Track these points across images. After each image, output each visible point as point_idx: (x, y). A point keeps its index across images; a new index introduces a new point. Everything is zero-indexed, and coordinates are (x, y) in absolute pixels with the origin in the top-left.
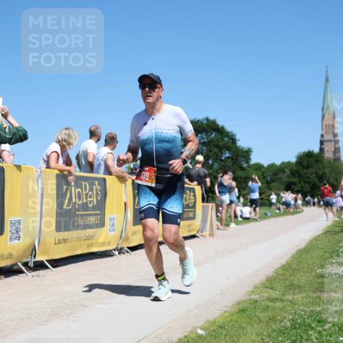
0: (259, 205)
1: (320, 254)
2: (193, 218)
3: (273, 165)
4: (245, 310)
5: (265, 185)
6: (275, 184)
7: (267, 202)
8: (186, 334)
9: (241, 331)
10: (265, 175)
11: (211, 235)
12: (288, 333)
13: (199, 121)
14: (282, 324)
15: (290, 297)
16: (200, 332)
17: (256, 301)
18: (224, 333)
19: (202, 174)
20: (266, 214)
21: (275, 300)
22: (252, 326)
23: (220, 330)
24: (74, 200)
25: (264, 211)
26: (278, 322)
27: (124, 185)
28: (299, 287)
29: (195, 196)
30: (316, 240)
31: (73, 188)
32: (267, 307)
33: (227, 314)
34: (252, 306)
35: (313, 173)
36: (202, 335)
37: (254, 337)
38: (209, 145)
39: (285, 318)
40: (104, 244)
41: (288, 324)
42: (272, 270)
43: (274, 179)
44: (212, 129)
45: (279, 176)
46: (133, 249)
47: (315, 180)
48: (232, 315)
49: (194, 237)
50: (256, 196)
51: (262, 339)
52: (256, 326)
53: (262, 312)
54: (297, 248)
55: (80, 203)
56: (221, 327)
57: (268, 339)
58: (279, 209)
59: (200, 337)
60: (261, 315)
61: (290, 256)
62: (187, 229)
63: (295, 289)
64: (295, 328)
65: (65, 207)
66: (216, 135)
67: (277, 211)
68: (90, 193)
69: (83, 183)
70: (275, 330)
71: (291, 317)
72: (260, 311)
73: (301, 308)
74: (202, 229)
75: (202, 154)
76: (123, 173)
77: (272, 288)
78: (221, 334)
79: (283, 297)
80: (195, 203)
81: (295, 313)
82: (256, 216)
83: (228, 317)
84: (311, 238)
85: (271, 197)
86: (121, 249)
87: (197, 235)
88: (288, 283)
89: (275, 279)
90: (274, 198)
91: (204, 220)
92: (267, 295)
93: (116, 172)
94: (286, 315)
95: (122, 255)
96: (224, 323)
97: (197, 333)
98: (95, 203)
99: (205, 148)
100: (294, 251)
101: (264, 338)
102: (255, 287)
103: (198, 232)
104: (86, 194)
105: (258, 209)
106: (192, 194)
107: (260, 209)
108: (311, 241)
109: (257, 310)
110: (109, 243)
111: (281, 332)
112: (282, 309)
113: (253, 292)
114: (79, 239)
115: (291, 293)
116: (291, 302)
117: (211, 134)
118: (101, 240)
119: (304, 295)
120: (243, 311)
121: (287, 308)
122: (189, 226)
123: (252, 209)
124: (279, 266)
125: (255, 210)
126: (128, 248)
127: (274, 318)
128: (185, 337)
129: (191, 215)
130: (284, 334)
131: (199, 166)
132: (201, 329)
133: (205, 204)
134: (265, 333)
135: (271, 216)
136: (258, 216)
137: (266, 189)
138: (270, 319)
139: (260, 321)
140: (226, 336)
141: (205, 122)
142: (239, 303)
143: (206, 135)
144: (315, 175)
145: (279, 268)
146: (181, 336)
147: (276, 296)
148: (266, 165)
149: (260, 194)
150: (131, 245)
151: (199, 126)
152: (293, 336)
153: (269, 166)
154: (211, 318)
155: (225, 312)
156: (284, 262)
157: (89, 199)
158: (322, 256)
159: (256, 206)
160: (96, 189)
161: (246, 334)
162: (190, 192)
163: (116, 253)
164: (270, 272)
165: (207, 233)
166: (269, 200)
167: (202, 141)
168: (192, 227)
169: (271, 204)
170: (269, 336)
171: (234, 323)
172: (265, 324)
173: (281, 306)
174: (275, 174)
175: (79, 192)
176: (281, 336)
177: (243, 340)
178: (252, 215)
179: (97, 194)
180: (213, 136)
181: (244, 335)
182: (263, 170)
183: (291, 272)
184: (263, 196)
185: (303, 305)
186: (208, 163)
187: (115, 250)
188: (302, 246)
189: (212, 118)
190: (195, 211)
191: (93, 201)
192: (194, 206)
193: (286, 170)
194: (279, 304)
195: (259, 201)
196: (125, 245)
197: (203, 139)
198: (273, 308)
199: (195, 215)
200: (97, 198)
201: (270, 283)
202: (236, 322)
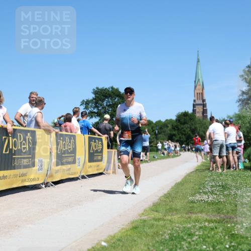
0: (149, 150)
1: (192, 186)
2: (101, 160)
3: (160, 121)
4: (137, 227)
5: (154, 136)
6: (161, 135)
7: (155, 148)
8: (94, 245)
9: (133, 243)
10: (154, 129)
11: (114, 172)
12: (167, 243)
13: (106, 89)
14: (163, 237)
15: (169, 218)
16: (104, 244)
17: (145, 221)
18: (121, 244)
19: (108, 128)
20: (154, 157)
21: (159, 220)
22: (142, 239)
23: (118, 242)
24: (11, 147)
25: (152, 155)
26: (160, 236)
27: (49, 136)
28: (176, 210)
29: (102, 144)
30: (190, 176)
31: (10, 138)
32: (153, 225)
33: (123, 231)
34: (142, 224)
35: (188, 127)
36: (105, 247)
37: (142, 247)
38: (113, 107)
39: (165, 232)
40: (34, 180)
41: (167, 237)
42: (158, 198)
43: (160, 132)
44: (116, 95)
45: (164, 130)
46: (56, 183)
47: (189, 132)
48: (127, 231)
49: (101, 174)
50: (147, 144)
51: (149, 248)
52: (144, 239)
53: (149, 229)
54: (175, 182)
55: (16, 149)
56: (119, 240)
57: (152, 249)
58: (163, 154)
59: (103, 247)
60: (148, 231)
61: (170, 187)
62: (96, 168)
63: (173, 211)
64: (172, 240)
65: (4, 152)
66: (118, 100)
67: (162, 155)
68: (24, 142)
69: (19, 134)
70: (158, 242)
71: (169, 232)
72: (147, 228)
73: (177, 225)
74: (107, 169)
75: (108, 113)
76: (49, 127)
77: (157, 211)
78: (119, 245)
79: (165, 218)
80: (102, 149)
81: (173, 229)
82: (146, 158)
83: (124, 232)
84: (186, 175)
85: (158, 145)
86: (47, 183)
87: (104, 172)
88: (168, 207)
89: (159, 205)
90: (160, 145)
91: (109, 162)
92: (153, 216)
93: (44, 127)
94: (166, 230)
95: (48, 188)
96: (121, 237)
97: (101, 245)
98: (27, 149)
99: (111, 109)
100: (173, 185)
101: (150, 247)
102: (145, 211)
103: (104, 170)
104: (21, 143)
105: (148, 153)
106: (100, 142)
107: (149, 154)
108: (185, 177)
109: (145, 227)
110: (38, 179)
111: (162, 243)
112: (164, 226)
113: (143, 214)
114: (15, 176)
115: (170, 214)
116: (170, 221)
117: (115, 99)
118: (32, 177)
119: (179, 216)
120: (136, 228)
121: (167, 225)
122: (98, 166)
123: (144, 153)
124: (162, 195)
125: (146, 154)
126: (52, 182)
127: (157, 232)
128: (93, 248)
129: (99, 158)
130: (164, 244)
131: (106, 122)
132: (105, 242)
133: (110, 150)
134: (151, 244)
135: (158, 159)
136: (148, 158)
137: (155, 139)
138: (154, 233)
139: (147, 235)
140: (122, 246)
141: (111, 89)
142: (132, 222)
143: (111, 99)
144: (189, 129)
145: (163, 196)
146: (90, 247)
147: (159, 217)
148: (154, 122)
149: (150, 143)
150: (54, 180)
151: (106, 93)
152: (170, 245)
153: (156, 122)
154: (112, 234)
155: (122, 229)
156: (166, 192)
157: (23, 146)
158: (193, 187)
159: (147, 152)
160: (29, 139)
161: (137, 244)
162: (99, 141)
163: (44, 186)
164: (155, 199)
165: (111, 171)
166: (157, 147)
167: (109, 104)
168: (100, 167)
169: (158, 150)
170: (153, 246)
171: (129, 237)
172: (150, 237)
173: (163, 224)
174: (161, 128)
175: (15, 141)
176: (162, 246)
177: (135, 249)
178: (144, 158)
179: (29, 142)
180: (116, 100)
181: (135, 246)
182: (152, 125)
183: (171, 199)
184: (152, 144)
185: (178, 223)
186: (113, 120)
187: (42, 184)
188: (179, 180)
189: (115, 87)
190: (102, 155)
191: (26, 148)
192: (102, 152)
193: (169, 125)
194: (161, 223)
195: (149, 148)
196: (50, 180)
197: (110, 102)
198: (157, 225)
199: (102, 158)
200: (29, 145)
201: (155, 207)
202: (130, 236)
